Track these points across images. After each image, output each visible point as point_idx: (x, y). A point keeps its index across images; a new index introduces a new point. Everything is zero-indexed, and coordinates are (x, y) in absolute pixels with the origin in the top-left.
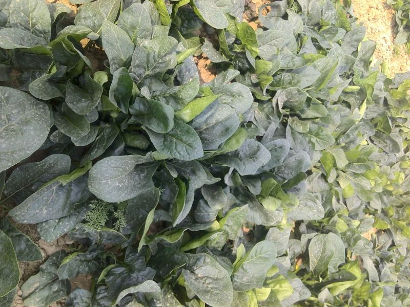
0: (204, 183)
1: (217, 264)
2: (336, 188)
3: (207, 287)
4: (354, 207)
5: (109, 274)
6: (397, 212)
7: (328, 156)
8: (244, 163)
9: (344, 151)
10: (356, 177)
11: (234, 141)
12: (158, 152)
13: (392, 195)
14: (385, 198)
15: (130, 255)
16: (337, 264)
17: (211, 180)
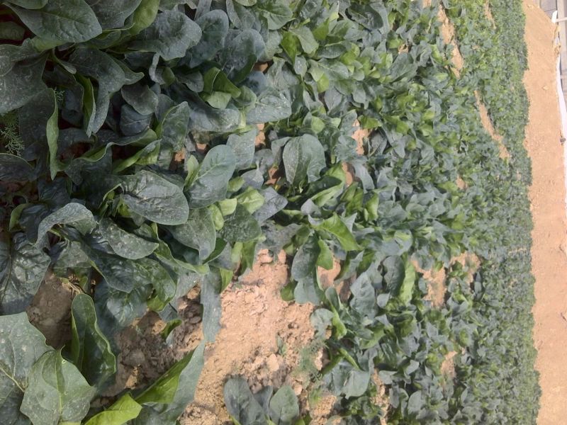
0: (123, 84)
1: (164, 180)
2: (309, 83)
3: (157, 208)
4: (334, 106)
5: (22, 216)
6: (387, 104)
7: (291, 38)
8: (167, 44)
9: (311, 30)
10: (331, 64)
11: (144, 13)
12: (39, 38)
13: (379, 84)
14: (371, 89)
15: (45, 191)
16: (318, 170)
17: (131, 78)
